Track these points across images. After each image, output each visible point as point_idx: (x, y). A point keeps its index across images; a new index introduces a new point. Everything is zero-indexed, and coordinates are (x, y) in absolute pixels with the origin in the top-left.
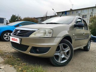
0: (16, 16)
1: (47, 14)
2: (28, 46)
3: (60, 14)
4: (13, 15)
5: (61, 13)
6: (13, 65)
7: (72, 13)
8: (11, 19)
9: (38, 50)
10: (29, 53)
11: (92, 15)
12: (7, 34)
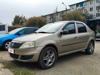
0: (20, 17)
2: (19, 55)
3: (73, 7)
4: (16, 16)
5: (76, 5)
6: (9, 68)
7: (91, 4)
8: (14, 21)
10: (20, 60)
12: (8, 43)
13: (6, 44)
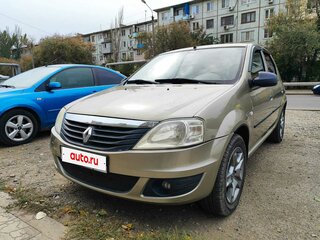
1: (121, 18)
3: (166, 15)
7: (208, 9)
9: (167, 186)
10: (142, 196)
11: (272, 10)
13: (10, 124)
